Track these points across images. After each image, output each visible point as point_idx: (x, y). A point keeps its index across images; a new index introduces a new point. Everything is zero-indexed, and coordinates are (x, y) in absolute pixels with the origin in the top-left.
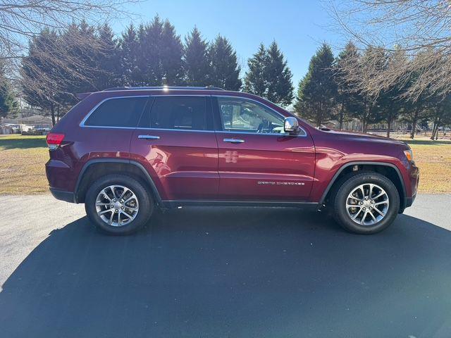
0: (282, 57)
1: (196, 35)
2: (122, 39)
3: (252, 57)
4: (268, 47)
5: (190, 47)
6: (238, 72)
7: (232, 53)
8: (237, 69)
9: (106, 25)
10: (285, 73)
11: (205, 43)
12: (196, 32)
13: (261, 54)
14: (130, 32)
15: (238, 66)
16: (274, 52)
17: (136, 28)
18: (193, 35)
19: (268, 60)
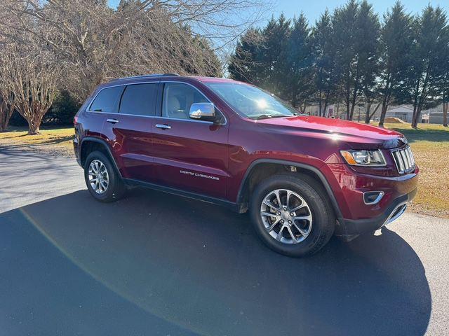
1: (397, 10)
2: (315, 26)
5: (389, 24)
9: (302, 15)
11: (410, 17)
12: (398, 6)
14: (324, 19)
17: (331, 13)
18: (394, 10)
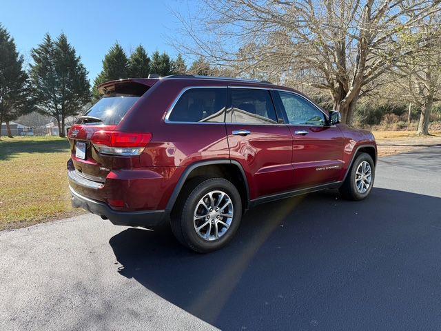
0: (74, 51)
3: (37, 47)
4: (55, 39)
6: (21, 62)
7: (9, 40)
8: (18, 59)
10: (79, 69)
13: (48, 46)
15: (19, 55)
16: (63, 44)
19: (58, 53)
